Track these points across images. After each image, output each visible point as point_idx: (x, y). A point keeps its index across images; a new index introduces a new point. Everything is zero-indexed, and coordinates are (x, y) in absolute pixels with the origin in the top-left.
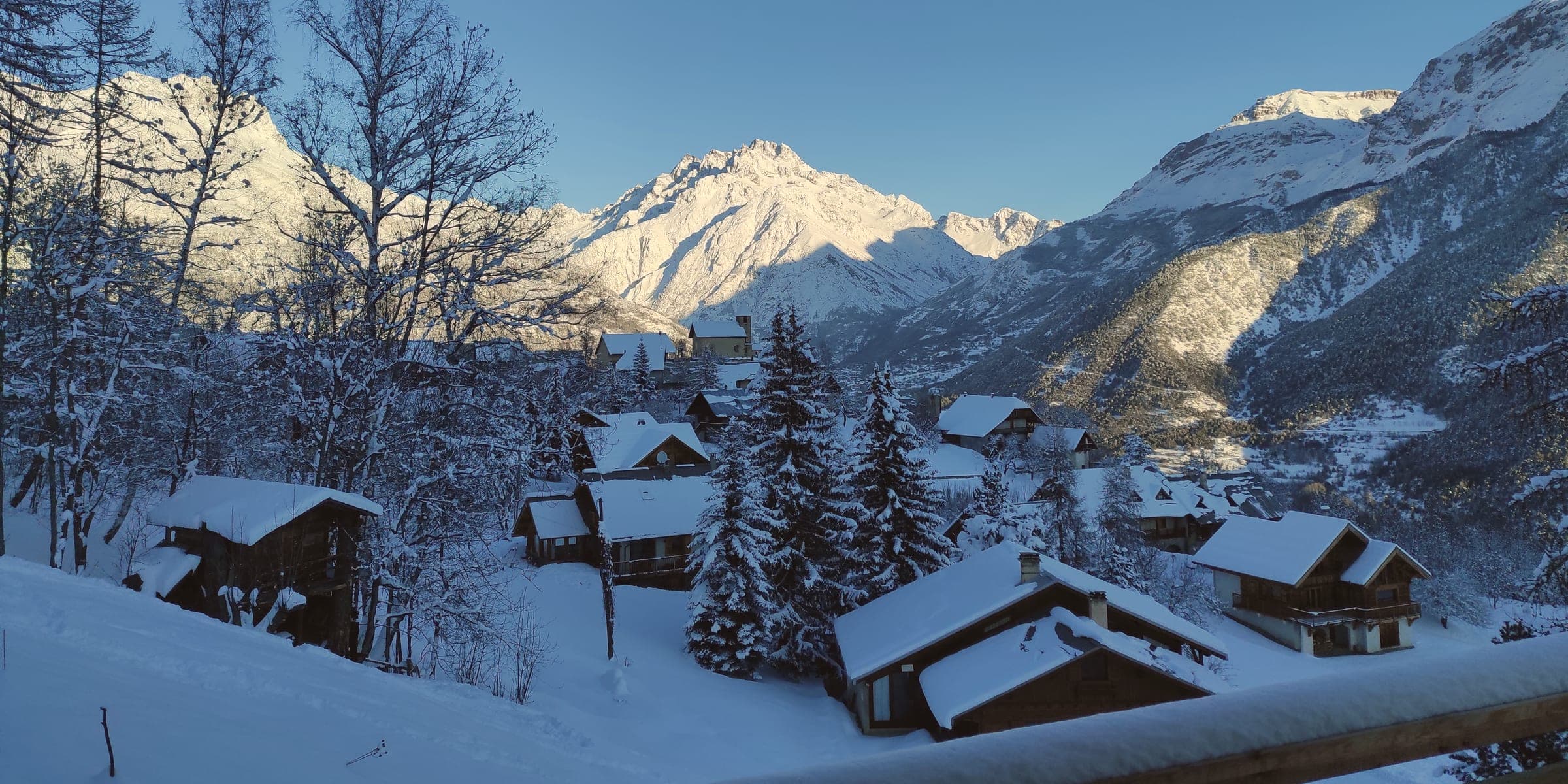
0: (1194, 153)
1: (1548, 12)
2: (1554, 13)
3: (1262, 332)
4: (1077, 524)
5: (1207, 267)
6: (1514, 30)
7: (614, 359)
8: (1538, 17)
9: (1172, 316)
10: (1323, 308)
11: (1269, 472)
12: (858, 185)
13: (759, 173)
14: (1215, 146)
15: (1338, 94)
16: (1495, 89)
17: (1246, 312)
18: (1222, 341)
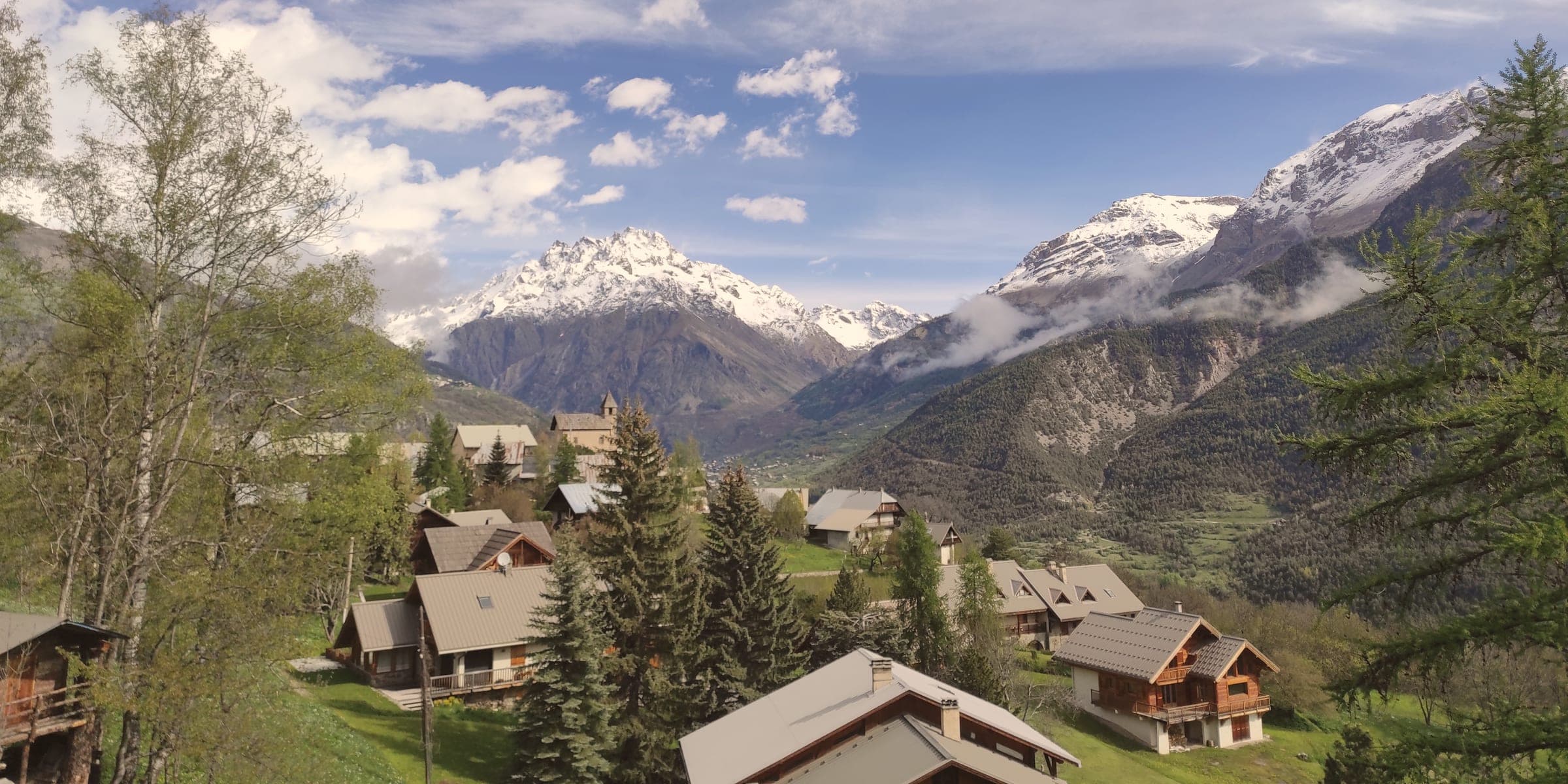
0: (1056, 252)
1: (1371, 129)
2: (1376, 131)
3: (1120, 425)
4: (937, 624)
5: (1069, 363)
6: (1341, 145)
7: (470, 452)
8: (1363, 133)
9: (1037, 409)
10: (1174, 404)
11: (1126, 563)
12: (733, 275)
13: (631, 261)
14: (1073, 246)
15: (1186, 199)
16: (1326, 199)
17: (1106, 406)
18: (1083, 435)
